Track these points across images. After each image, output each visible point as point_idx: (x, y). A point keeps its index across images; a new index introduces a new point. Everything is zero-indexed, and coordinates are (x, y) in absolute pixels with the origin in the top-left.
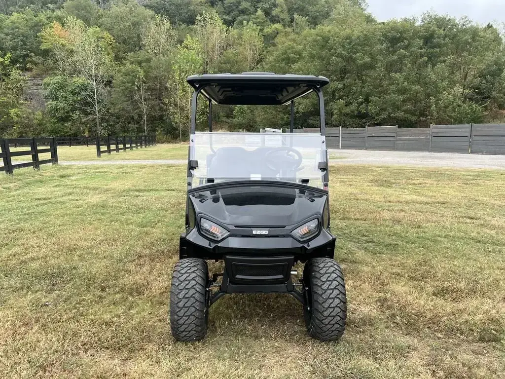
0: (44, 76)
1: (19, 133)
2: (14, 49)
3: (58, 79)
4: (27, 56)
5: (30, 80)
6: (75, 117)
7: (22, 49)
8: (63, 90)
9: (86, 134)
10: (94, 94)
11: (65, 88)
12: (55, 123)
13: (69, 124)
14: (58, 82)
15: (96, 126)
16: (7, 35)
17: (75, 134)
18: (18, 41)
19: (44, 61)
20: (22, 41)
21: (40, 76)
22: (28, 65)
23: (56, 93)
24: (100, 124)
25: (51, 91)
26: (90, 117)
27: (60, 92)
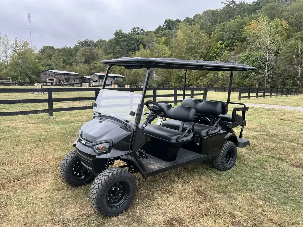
0: (240, 53)
1: (221, 84)
2: (228, 39)
3: (246, 54)
4: (234, 42)
5: (233, 55)
6: (252, 76)
7: (232, 39)
8: (248, 60)
9: (257, 86)
10: (266, 61)
11: (250, 58)
12: (240, 79)
13: (247, 80)
14: (246, 55)
15: (264, 81)
16: (226, 32)
17: (250, 85)
18: (231, 35)
19: (242, 44)
20: (233, 34)
21: (238, 53)
22: (234, 47)
23: (244, 62)
24: (267, 80)
25: (241, 61)
26: (261, 75)
27: (246, 61)
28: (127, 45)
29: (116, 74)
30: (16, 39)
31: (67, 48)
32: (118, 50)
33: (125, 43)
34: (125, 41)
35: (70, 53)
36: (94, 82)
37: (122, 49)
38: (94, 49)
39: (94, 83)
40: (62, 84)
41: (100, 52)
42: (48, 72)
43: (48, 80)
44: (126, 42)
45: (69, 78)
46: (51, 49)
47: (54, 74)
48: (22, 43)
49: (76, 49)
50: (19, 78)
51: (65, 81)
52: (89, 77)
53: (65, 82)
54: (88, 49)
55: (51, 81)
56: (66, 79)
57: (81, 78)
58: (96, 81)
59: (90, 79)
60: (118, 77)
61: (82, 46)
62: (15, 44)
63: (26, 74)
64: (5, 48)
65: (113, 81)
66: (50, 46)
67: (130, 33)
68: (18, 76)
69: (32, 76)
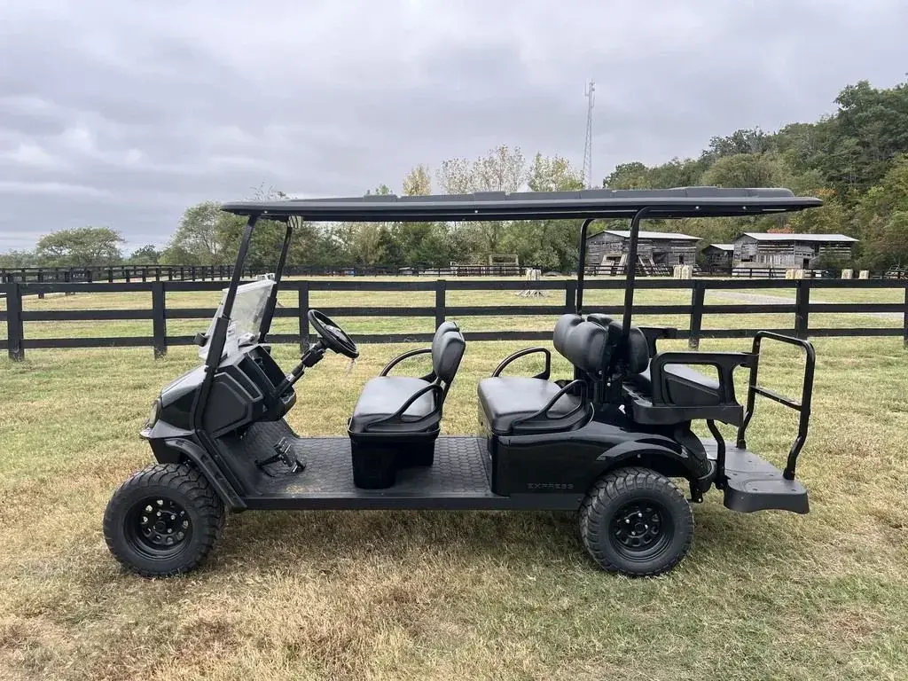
28: (884, 131)
29: (830, 232)
30: (539, 155)
31: (678, 163)
32: (847, 151)
33: (878, 125)
34: (879, 117)
35: (685, 177)
36: (743, 261)
37: (866, 145)
38: (759, 157)
39: (742, 265)
40: (644, 271)
41: (777, 163)
42: (606, 238)
43: (605, 258)
44: (882, 120)
45: (666, 253)
46: (635, 171)
47: (622, 241)
48: (551, 164)
49: (705, 163)
50: (536, 255)
51: (651, 261)
52: (730, 247)
53: (652, 263)
54: (738, 160)
55: (611, 263)
56: (655, 255)
57: (704, 251)
58: (751, 259)
59: (730, 253)
60: (833, 243)
61: (723, 153)
62: (536, 168)
63: (553, 243)
64: (512, 182)
65: (813, 259)
66: (634, 164)
67: (902, 87)
68: (535, 250)
69: (569, 250)
